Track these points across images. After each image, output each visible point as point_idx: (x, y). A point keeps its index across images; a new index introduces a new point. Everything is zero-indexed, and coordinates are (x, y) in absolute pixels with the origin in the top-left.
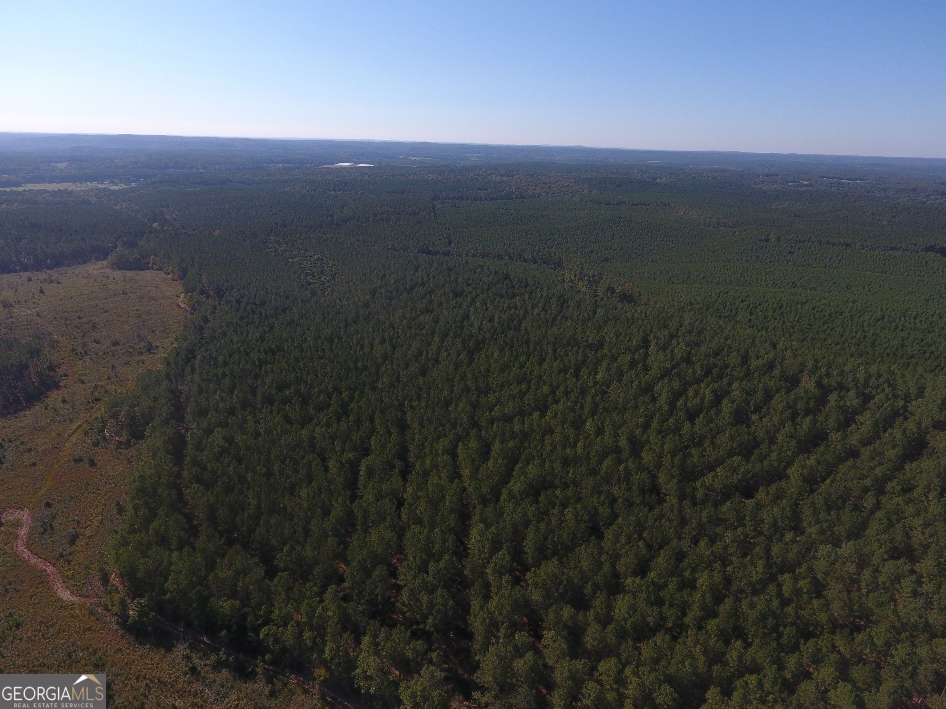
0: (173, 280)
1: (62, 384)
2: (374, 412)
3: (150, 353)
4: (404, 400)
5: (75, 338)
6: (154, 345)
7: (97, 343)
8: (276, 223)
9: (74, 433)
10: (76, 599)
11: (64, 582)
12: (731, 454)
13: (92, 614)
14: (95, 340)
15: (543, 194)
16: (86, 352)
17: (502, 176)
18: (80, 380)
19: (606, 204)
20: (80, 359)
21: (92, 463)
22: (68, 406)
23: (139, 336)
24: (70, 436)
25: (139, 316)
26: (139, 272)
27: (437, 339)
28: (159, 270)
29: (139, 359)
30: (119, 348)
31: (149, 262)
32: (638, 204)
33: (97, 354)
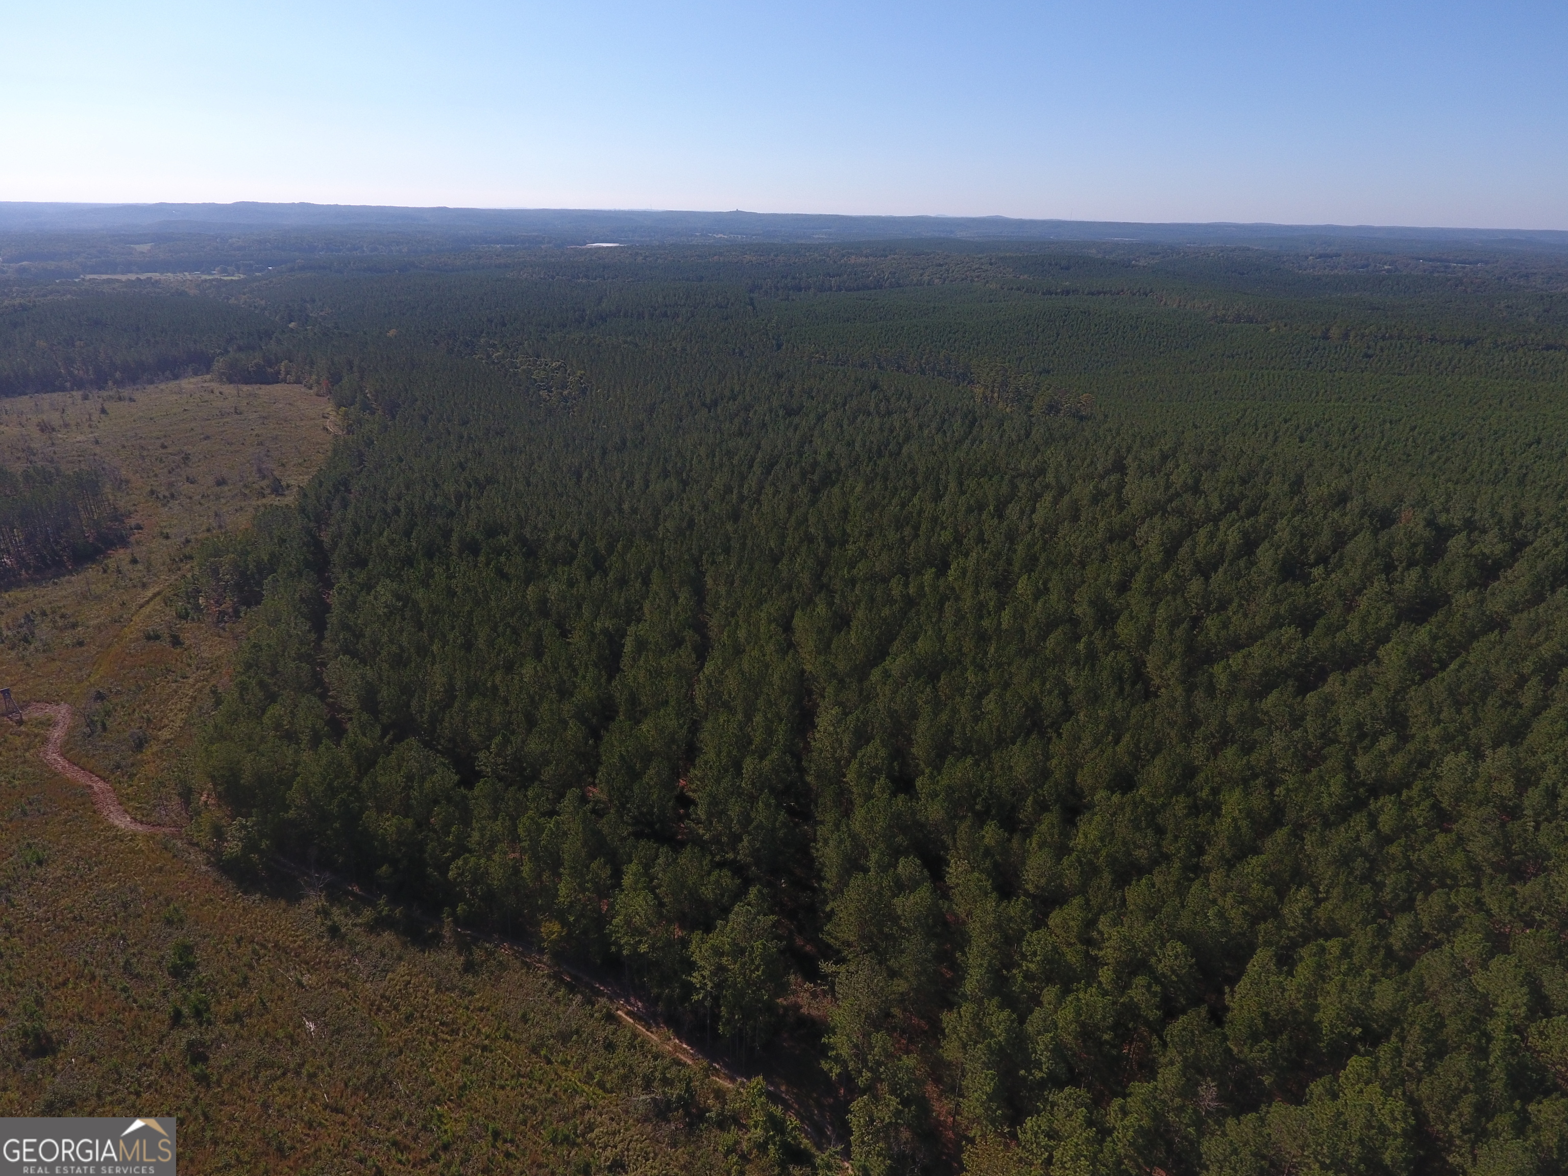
0: (318, 395)
1: (132, 539)
2: (649, 570)
3: (278, 495)
4: (701, 553)
5: (156, 475)
6: (284, 483)
7: (192, 483)
8: (490, 321)
9: (148, 602)
10: (140, 828)
11: (120, 804)
12: (1276, 622)
13: (166, 848)
14: (188, 478)
15: (936, 281)
16: (172, 496)
17: (867, 257)
18: (162, 533)
19: (1044, 294)
20: (164, 505)
21: (176, 641)
22: (140, 567)
23: (260, 470)
24: (141, 606)
25: (261, 444)
26: (263, 386)
27: (757, 469)
28: (295, 383)
29: (259, 503)
30: (226, 488)
31: (278, 373)
32: (1099, 293)
33: (190, 498)
